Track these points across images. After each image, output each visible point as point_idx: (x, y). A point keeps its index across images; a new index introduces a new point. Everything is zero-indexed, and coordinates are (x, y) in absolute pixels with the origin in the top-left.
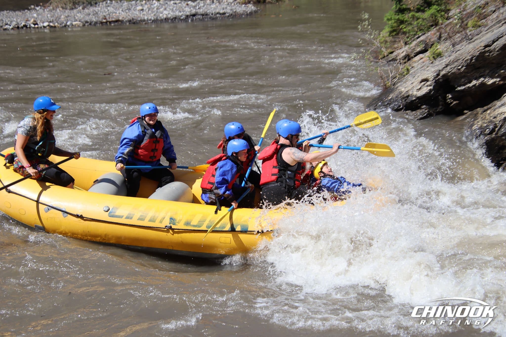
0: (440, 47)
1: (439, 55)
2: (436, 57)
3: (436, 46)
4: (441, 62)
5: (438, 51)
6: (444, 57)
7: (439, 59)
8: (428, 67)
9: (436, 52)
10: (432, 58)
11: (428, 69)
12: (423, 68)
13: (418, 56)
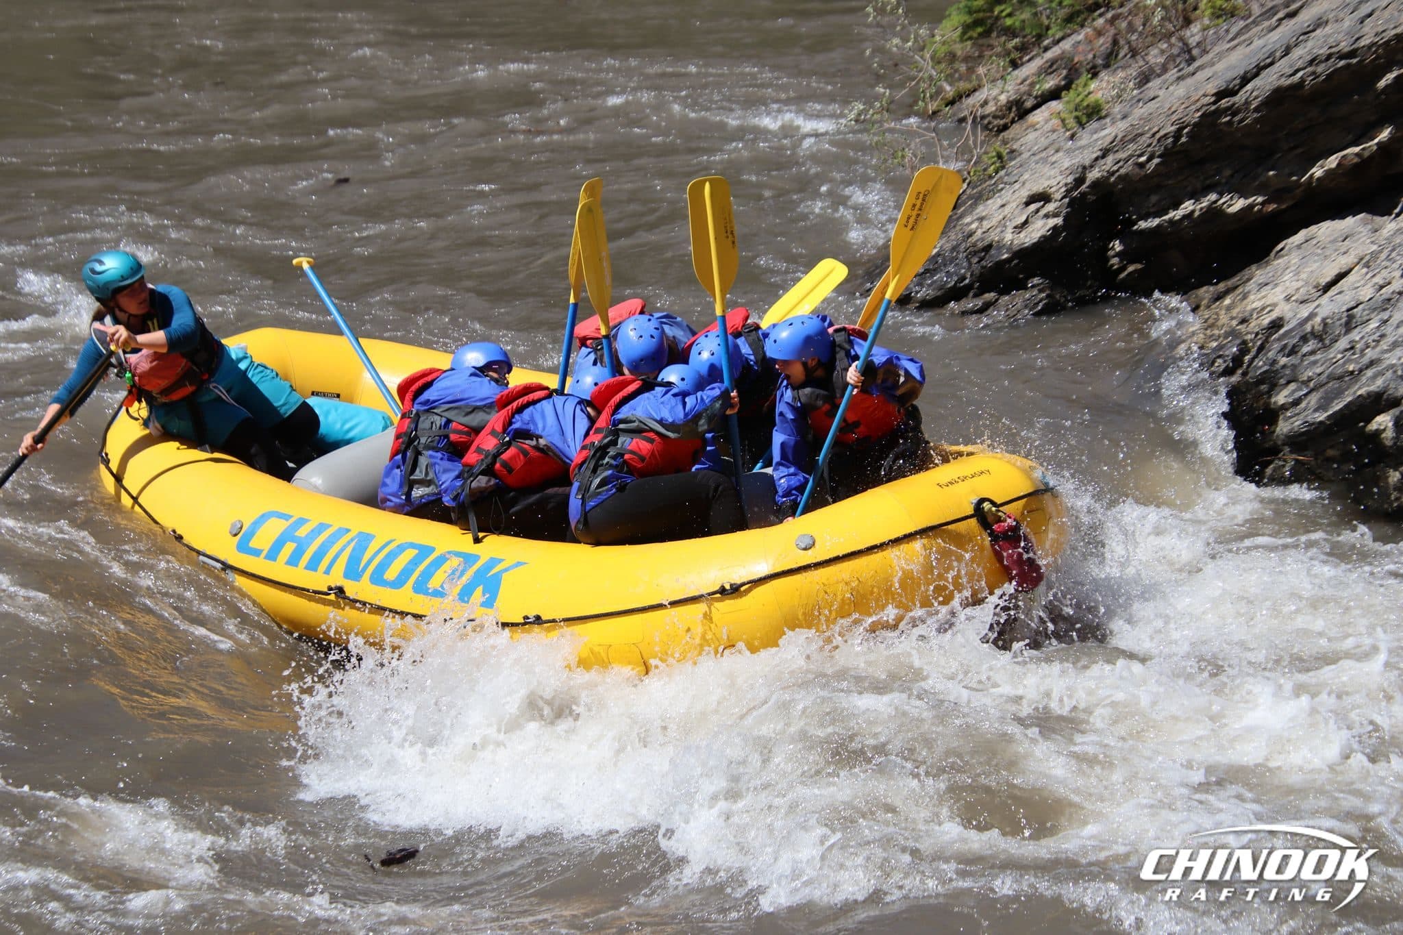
0: (1100, 89)
1: (1093, 113)
2: (1084, 120)
3: (1086, 85)
4: (1095, 136)
5: (1092, 98)
6: (1108, 120)
7: (1094, 125)
8: (1057, 151)
9: (1085, 104)
10: (1071, 122)
11: (1054, 159)
12: (1044, 154)
13: (1043, 107)
